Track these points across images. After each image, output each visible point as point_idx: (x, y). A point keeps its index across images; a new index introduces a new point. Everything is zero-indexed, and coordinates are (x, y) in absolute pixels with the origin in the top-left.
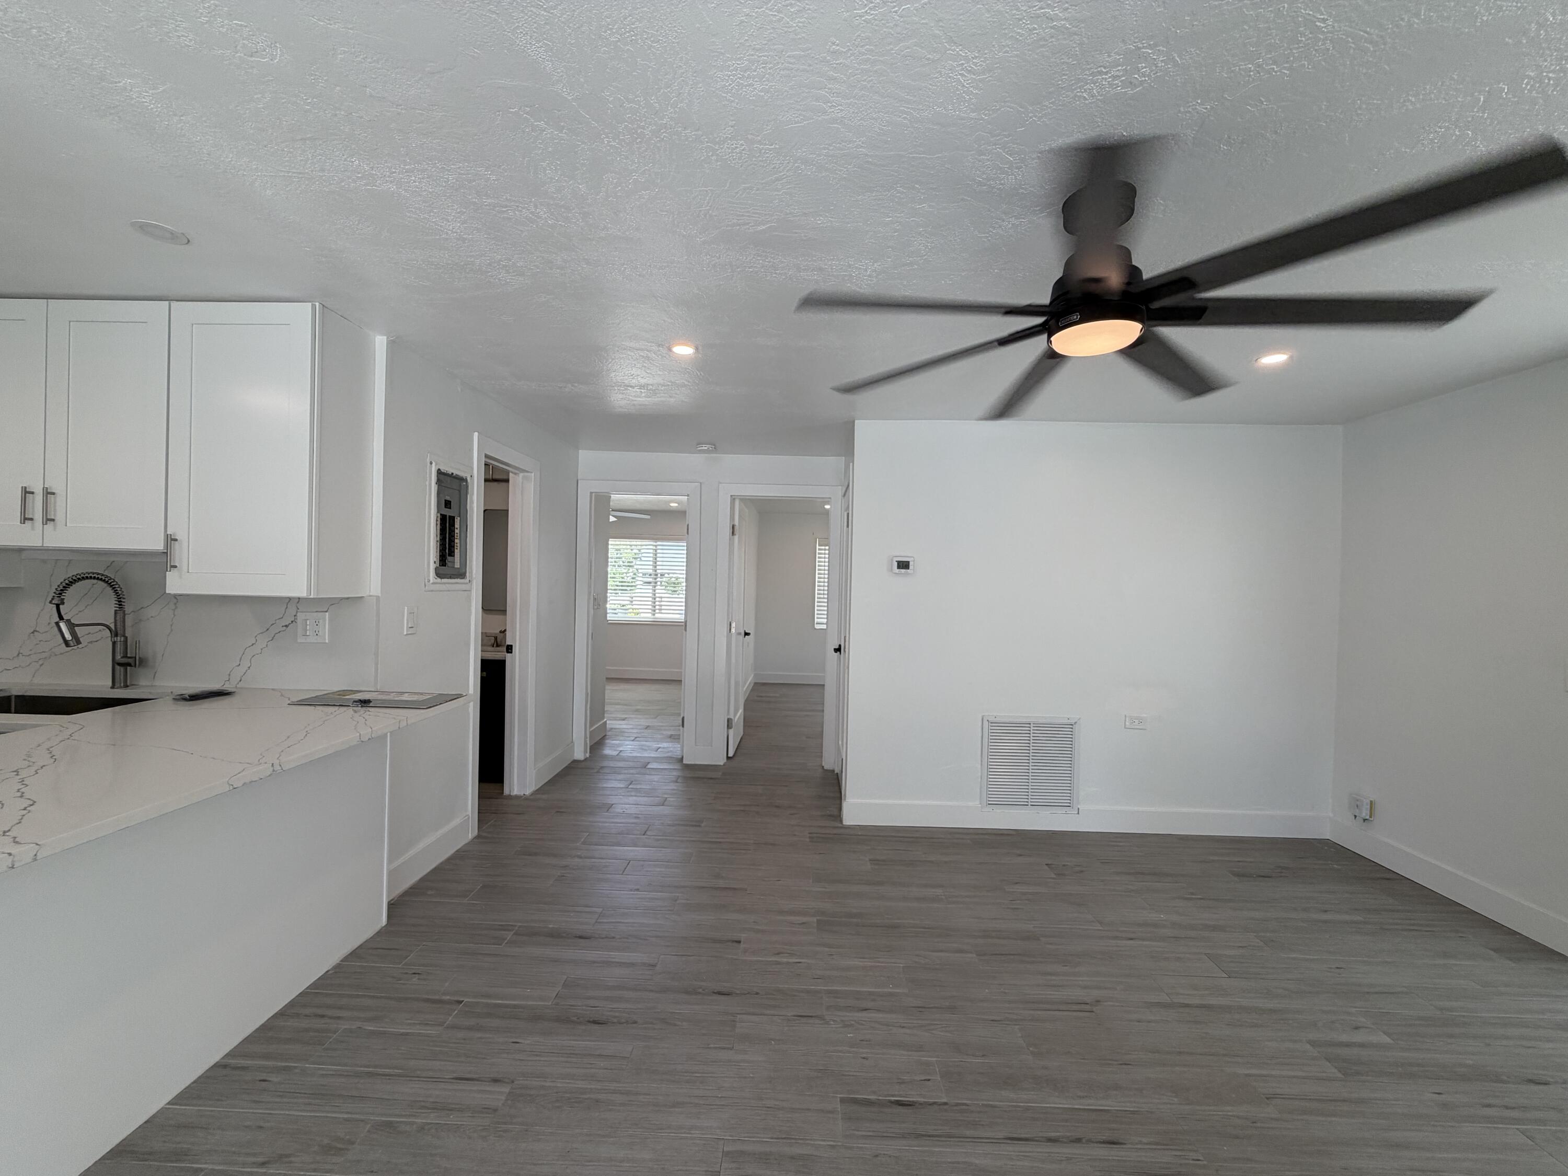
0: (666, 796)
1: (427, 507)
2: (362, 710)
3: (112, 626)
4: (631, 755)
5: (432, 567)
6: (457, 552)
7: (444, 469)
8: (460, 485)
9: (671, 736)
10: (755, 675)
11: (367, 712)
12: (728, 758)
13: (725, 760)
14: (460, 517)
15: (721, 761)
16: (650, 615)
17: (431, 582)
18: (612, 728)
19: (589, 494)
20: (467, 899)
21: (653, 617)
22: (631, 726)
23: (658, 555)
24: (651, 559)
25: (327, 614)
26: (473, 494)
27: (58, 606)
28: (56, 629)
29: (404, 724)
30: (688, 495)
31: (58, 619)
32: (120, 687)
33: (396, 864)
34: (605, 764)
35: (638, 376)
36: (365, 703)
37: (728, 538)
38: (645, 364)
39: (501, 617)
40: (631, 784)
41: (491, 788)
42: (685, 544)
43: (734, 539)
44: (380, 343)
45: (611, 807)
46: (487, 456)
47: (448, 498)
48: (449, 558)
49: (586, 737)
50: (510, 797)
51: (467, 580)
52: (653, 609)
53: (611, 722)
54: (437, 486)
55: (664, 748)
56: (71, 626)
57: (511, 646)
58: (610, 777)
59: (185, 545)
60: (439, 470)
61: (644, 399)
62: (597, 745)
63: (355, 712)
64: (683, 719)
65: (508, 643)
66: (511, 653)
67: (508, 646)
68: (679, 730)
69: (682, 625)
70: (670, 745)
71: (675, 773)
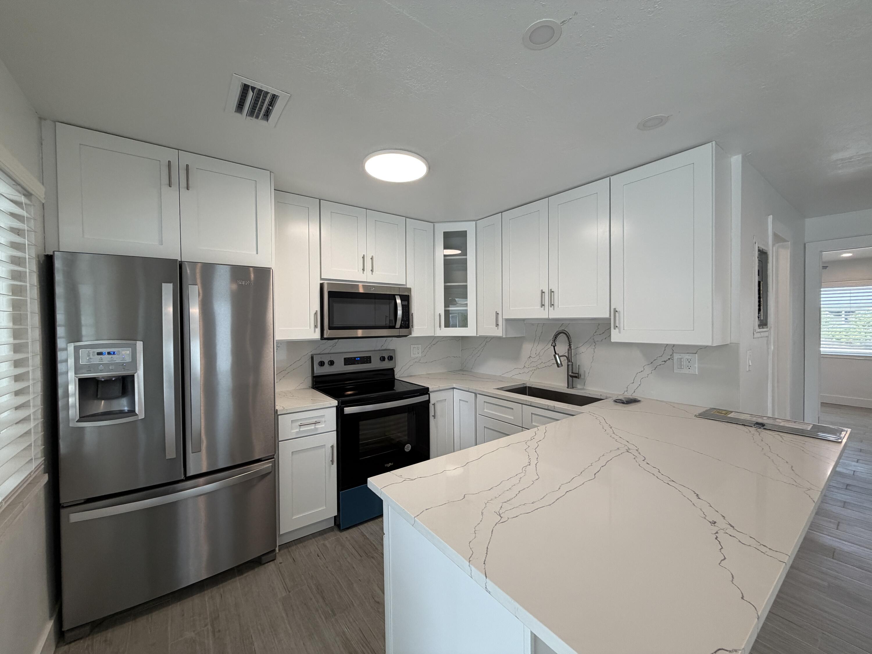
1: (754, 276)
3: (568, 356)
5: (757, 320)
6: (762, 308)
8: (763, 257)
14: (762, 281)
17: (756, 331)
27: (554, 347)
32: (571, 388)
44: (736, 160)
46: (774, 233)
47: (759, 268)
48: (759, 313)
51: (768, 329)
54: (757, 260)
56: (559, 357)
59: (620, 314)
60: (758, 247)
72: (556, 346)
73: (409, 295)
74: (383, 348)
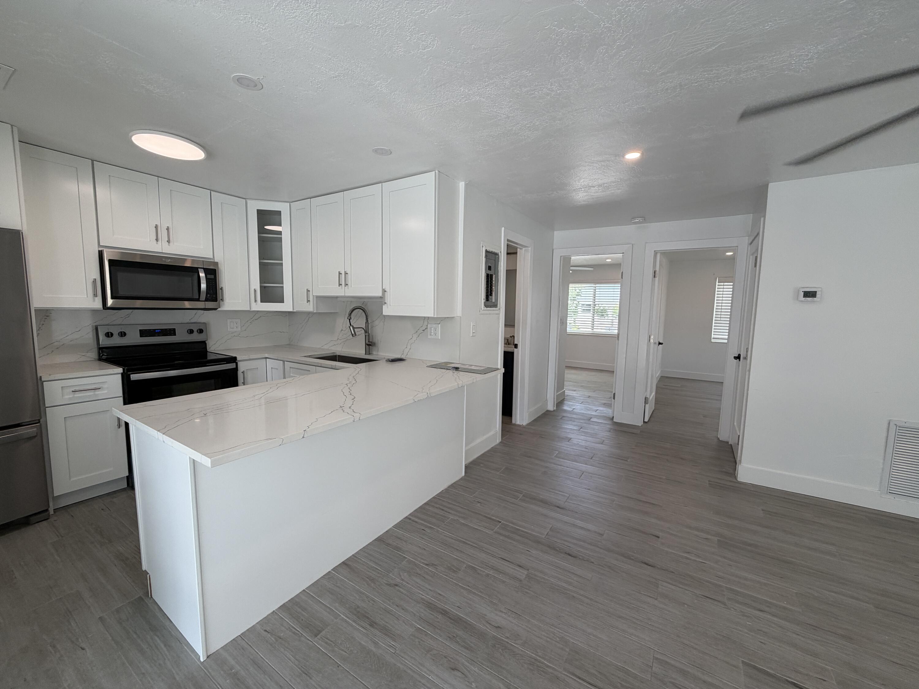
0: (604, 439)
1: (481, 270)
2: (456, 372)
3: (365, 328)
4: (580, 412)
5: (483, 301)
6: (493, 293)
7: (488, 249)
8: (495, 257)
9: (604, 404)
10: (662, 371)
11: (459, 374)
12: (644, 422)
13: (642, 424)
14: (495, 274)
15: (640, 423)
16: (590, 330)
17: (482, 309)
18: (568, 395)
19: (560, 257)
20: (499, 472)
21: (592, 331)
22: (578, 395)
23: (596, 293)
24: (592, 295)
25: (440, 325)
26: (501, 261)
27: (350, 320)
28: (349, 328)
29: (474, 381)
30: (623, 253)
31: (350, 325)
32: (368, 354)
33: (469, 447)
34: (565, 415)
35: (598, 179)
36: (457, 369)
37: (651, 280)
38: (604, 170)
39: (512, 329)
40: (581, 429)
41: (507, 418)
42: (620, 285)
43: (655, 280)
44: (462, 185)
45: (570, 439)
46: (508, 240)
47: (490, 265)
48: (490, 297)
49: (554, 399)
50: (515, 425)
51: (498, 309)
52: (592, 326)
53: (568, 391)
54: (485, 259)
55: (600, 410)
56: (354, 328)
57: (517, 344)
58: (569, 423)
59: (389, 293)
60: (486, 250)
61: (600, 194)
62: (560, 403)
63: (454, 373)
64: (614, 394)
65: (516, 343)
66: (517, 348)
67: (516, 344)
68: (611, 401)
69: (616, 337)
70: (604, 409)
71: (608, 426)
72: (351, 319)
73: (215, 270)
74: (193, 321)
